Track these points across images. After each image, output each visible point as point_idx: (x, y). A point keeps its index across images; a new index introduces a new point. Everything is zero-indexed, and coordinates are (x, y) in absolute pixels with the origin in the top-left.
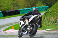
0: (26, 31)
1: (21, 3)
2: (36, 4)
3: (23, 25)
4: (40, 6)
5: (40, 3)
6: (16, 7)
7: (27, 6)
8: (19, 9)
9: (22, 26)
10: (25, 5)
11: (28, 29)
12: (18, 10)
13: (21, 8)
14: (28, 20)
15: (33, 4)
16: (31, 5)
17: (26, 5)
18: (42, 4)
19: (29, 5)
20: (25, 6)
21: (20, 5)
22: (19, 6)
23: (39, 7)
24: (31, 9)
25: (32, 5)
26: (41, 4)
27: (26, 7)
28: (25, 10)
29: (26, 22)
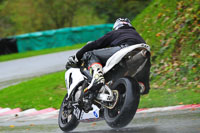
0: (93, 106)
1: (22, 14)
2: (75, 18)
3: (80, 84)
4: (88, 23)
5: (88, 13)
6: (6, 28)
7: (42, 23)
8: (13, 33)
9: (76, 89)
10: (33, 20)
11: (104, 97)
12: (10, 37)
13: (20, 32)
14: (100, 66)
15: (64, 18)
16: (55, 19)
17: (38, 22)
18: (96, 18)
19: (51, 21)
20: (34, 25)
21: (19, 19)
22: (13, 24)
23: (85, 27)
24: (55, 34)
25: (59, 21)
26: (89, 16)
27: (40, 26)
28: (35, 38)
29: (96, 72)
